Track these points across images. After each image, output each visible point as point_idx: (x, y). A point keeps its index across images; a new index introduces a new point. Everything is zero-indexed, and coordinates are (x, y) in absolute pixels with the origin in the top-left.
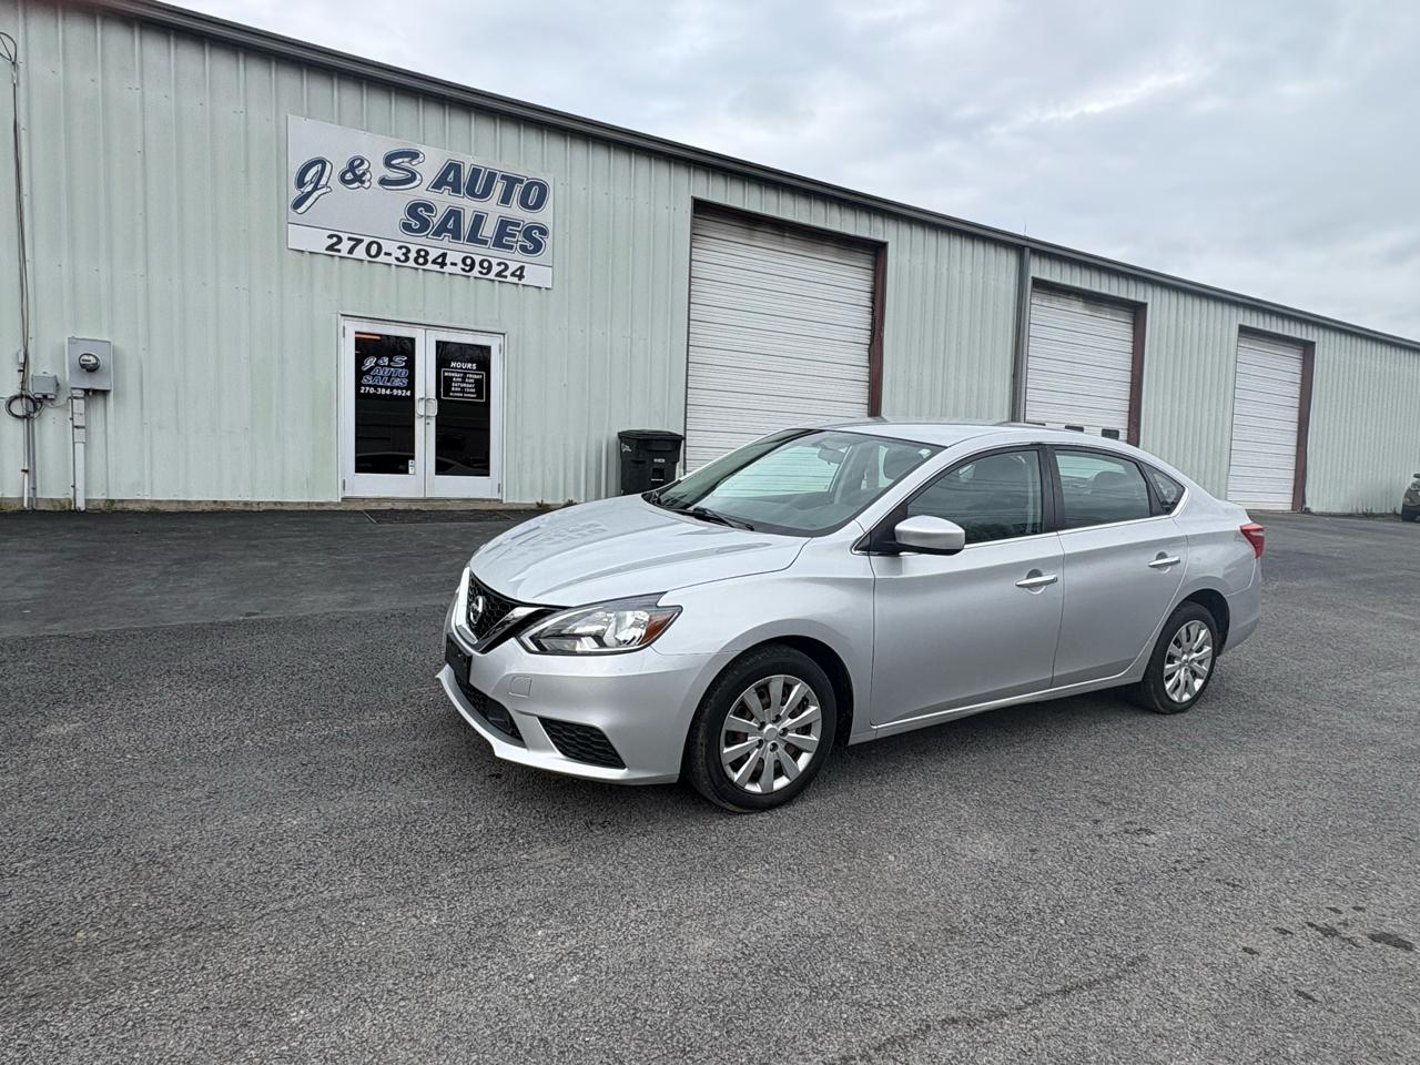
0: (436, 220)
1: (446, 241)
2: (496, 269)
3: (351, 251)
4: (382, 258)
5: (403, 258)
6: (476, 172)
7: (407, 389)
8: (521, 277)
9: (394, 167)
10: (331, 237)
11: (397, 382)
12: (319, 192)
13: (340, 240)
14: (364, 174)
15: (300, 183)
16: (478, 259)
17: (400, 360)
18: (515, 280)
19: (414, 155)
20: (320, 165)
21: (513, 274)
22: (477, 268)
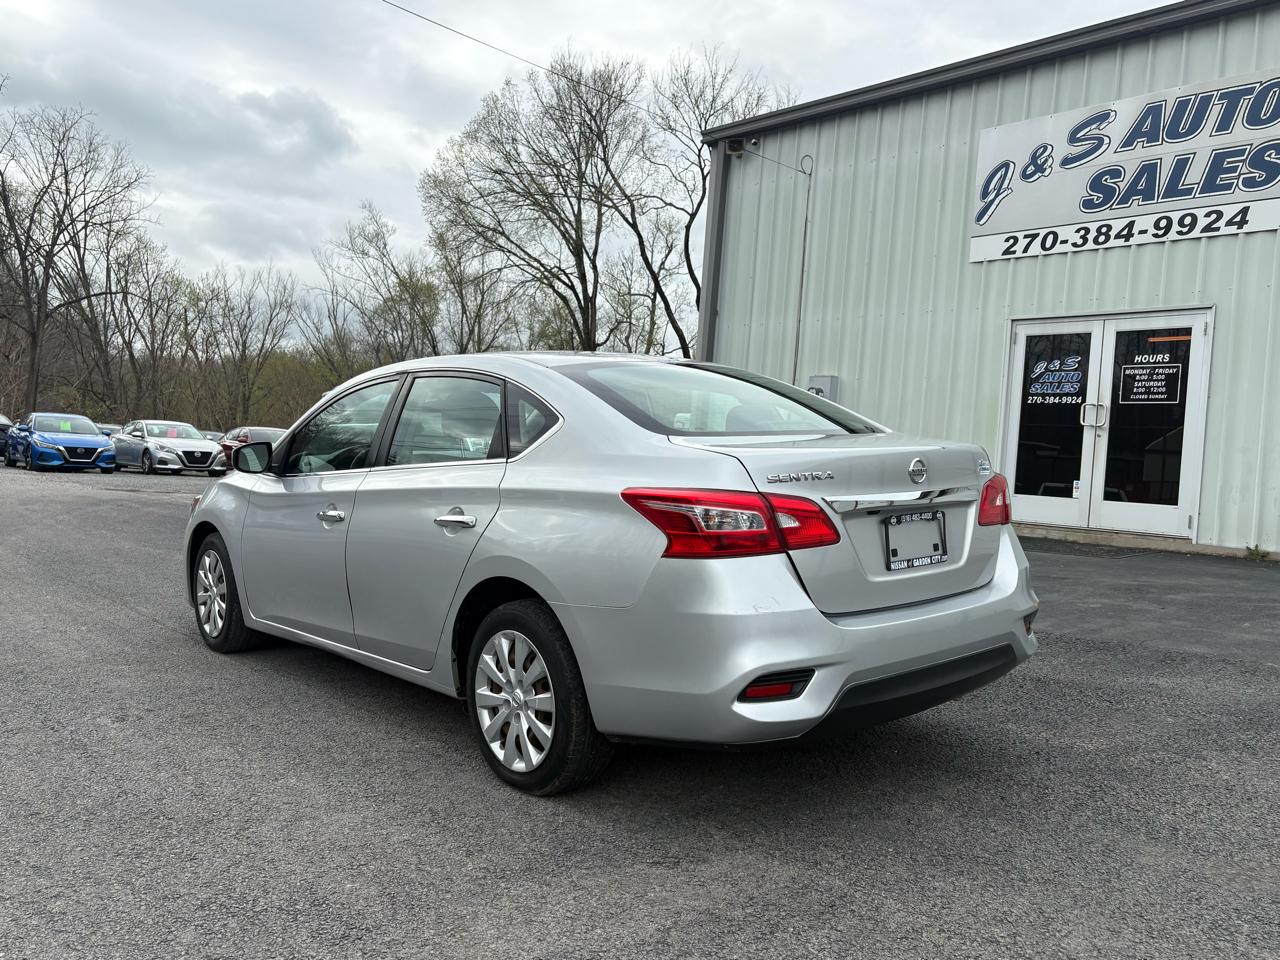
0: (1123, 185)
1: (1136, 205)
2: (1202, 222)
3: (1025, 251)
4: (1059, 248)
5: (1080, 242)
6: (1182, 105)
7: (1077, 395)
8: (1243, 223)
9: (1079, 140)
10: (1007, 240)
11: (1067, 388)
12: (1000, 197)
13: (1016, 240)
14: (1046, 161)
15: (985, 194)
16: (1175, 217)
17: (1072, 362)
18: (1233, 229)
19: (1103, 117)
20: (1004, 170)
21: (1229, 223)
22: (1175, 227)
